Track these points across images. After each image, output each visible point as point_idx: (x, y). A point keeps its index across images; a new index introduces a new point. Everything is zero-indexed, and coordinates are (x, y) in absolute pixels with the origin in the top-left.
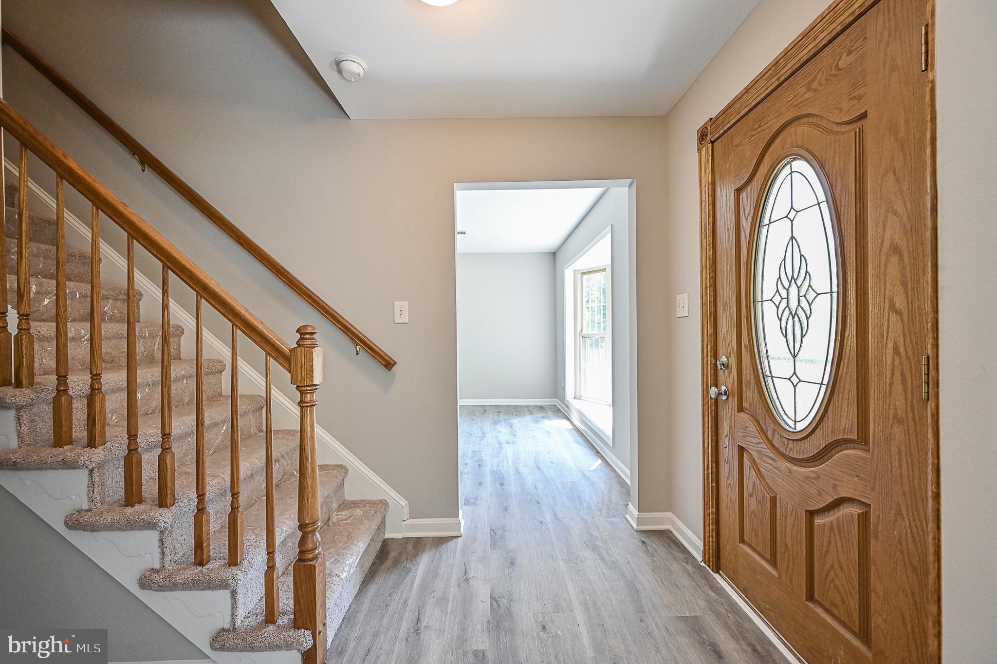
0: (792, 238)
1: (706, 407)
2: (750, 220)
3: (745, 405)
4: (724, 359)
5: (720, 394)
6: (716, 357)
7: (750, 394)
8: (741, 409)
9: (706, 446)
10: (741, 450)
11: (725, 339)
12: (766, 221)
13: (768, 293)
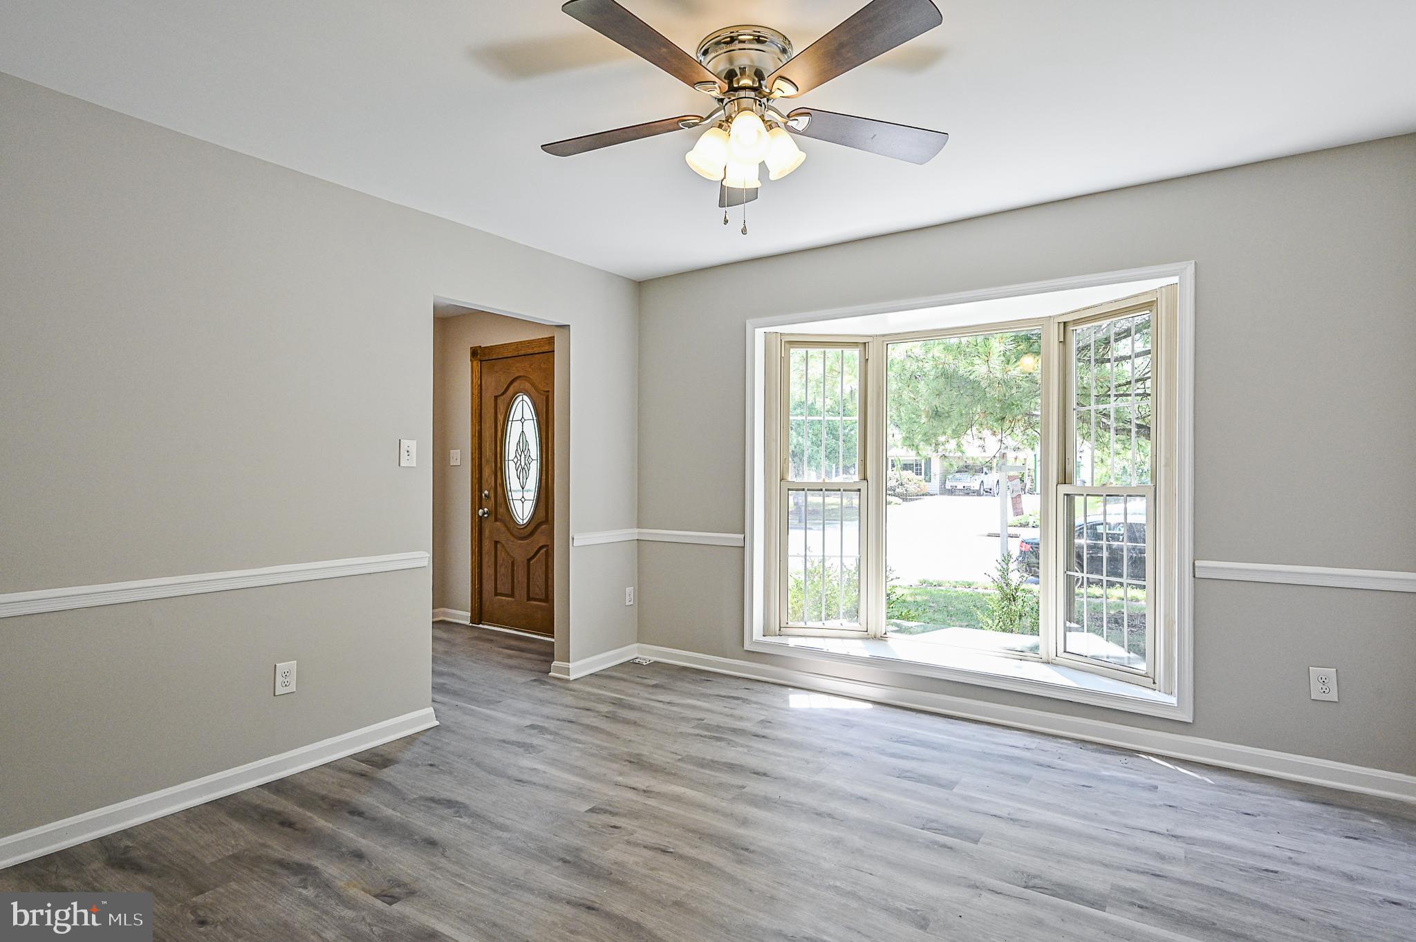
0: (523, 431)
1: (474, 524)
2: (503, 416)
3: (499, 516)
4: (486, 492)
5: (484, 513)
6: (481, 491)
7: (501, 510)
8: (496, 520)
9: (474, 547)
10: (496, 542)
11: (487, 481)
12: (511, 419)
13: (512, 456)
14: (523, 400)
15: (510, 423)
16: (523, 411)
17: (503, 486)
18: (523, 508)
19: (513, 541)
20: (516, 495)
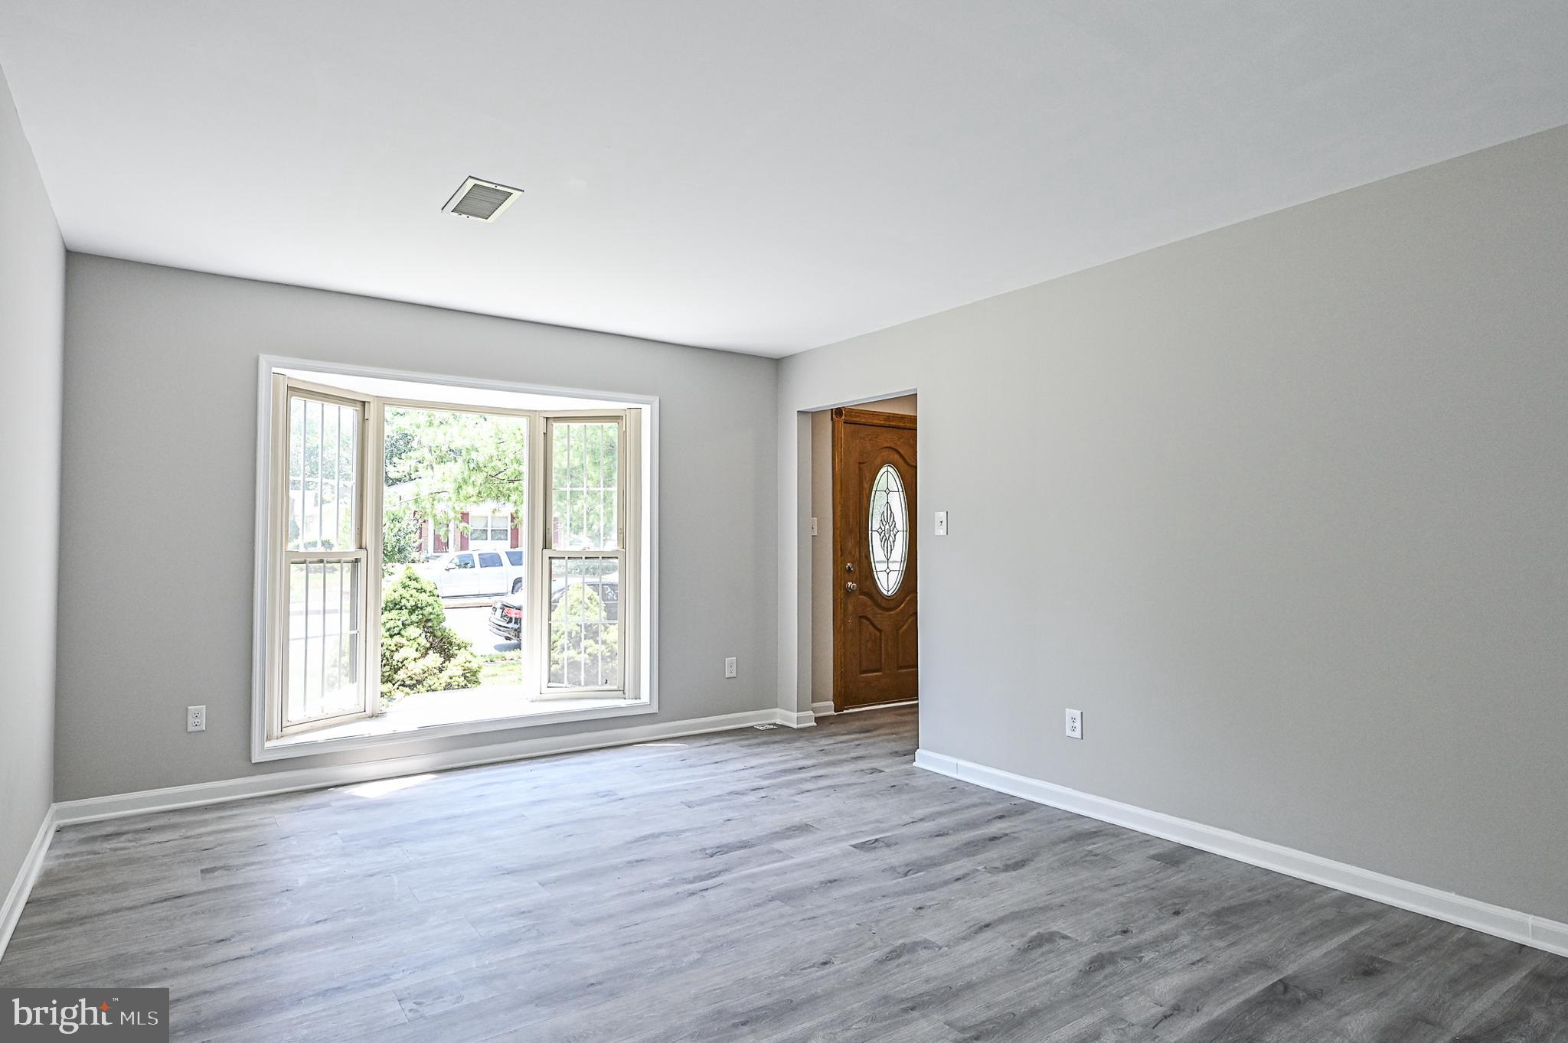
0: (888, 502)
4: (849, 565)
6: (844, 564)
10: (861, 618)
11: (850, 553)
12: (874, 489)
13: (876, 526)
14: (888, 471)
15: (873, 493)
16: (888, 479)
17: (868, 557)
18: (888, 581)
19: (881, 614)
20: (880, 567)
